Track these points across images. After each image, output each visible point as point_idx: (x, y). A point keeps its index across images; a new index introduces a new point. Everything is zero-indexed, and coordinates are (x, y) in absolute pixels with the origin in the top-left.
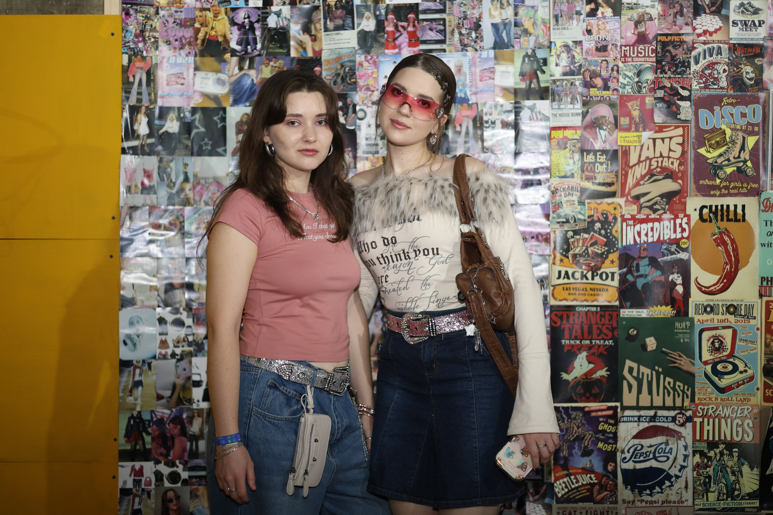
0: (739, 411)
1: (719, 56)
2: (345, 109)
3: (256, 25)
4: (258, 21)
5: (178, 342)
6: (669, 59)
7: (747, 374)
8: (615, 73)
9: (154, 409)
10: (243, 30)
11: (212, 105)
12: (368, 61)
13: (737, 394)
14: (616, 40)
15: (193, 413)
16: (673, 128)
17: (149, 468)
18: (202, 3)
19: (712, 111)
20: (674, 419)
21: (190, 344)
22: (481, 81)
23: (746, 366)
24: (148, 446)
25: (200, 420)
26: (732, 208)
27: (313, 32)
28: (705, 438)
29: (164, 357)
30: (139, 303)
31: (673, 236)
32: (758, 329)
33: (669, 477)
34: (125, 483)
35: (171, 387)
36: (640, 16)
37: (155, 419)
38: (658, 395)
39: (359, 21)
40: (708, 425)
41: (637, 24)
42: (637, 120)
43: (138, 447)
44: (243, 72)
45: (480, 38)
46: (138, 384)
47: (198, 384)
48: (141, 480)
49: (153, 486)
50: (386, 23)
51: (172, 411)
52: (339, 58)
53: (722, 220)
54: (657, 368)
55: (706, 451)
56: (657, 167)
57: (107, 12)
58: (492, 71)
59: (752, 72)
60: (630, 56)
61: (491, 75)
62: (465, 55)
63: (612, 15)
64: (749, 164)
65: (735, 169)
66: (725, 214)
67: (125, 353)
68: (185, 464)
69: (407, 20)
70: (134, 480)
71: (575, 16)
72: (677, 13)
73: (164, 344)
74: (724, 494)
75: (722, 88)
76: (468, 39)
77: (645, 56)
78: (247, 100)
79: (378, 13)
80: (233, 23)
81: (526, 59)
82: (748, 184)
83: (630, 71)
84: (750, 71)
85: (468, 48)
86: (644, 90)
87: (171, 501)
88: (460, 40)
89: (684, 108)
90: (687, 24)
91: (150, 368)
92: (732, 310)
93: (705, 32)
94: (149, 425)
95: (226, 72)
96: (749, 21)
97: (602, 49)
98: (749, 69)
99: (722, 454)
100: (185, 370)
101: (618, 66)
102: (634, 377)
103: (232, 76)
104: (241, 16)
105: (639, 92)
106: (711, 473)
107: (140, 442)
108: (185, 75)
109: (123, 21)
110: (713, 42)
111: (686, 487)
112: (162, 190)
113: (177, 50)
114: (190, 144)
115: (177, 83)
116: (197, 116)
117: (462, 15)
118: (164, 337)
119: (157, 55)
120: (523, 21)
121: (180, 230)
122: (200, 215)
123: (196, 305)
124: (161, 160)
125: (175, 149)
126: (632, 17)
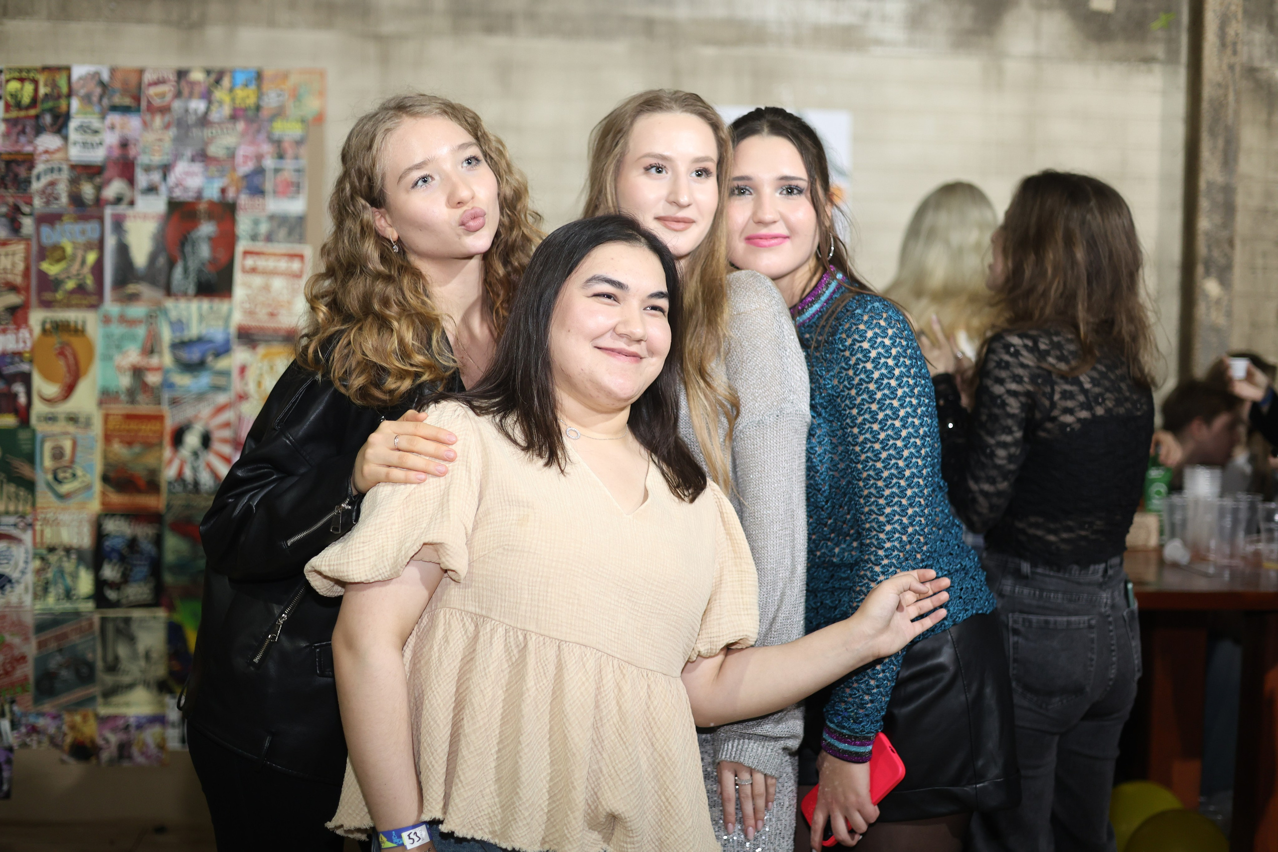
1: (60, 175)
6: (11, 177)
13: (77, 501)
16: (16, 243)
19: (53, 227)
20: (15, 525)
26: (72, 322)
31: (16, 349)
55: (46, 557)
72: (20, 132)
75: (63, 205)
84: (88, 191)
89: (26, 224)
90: (29, 143)
93: (47, 151)
96: (87, 142)
98: (88, 189)
99: (61, 560)
110: (54, 161)
111: (26, 591)
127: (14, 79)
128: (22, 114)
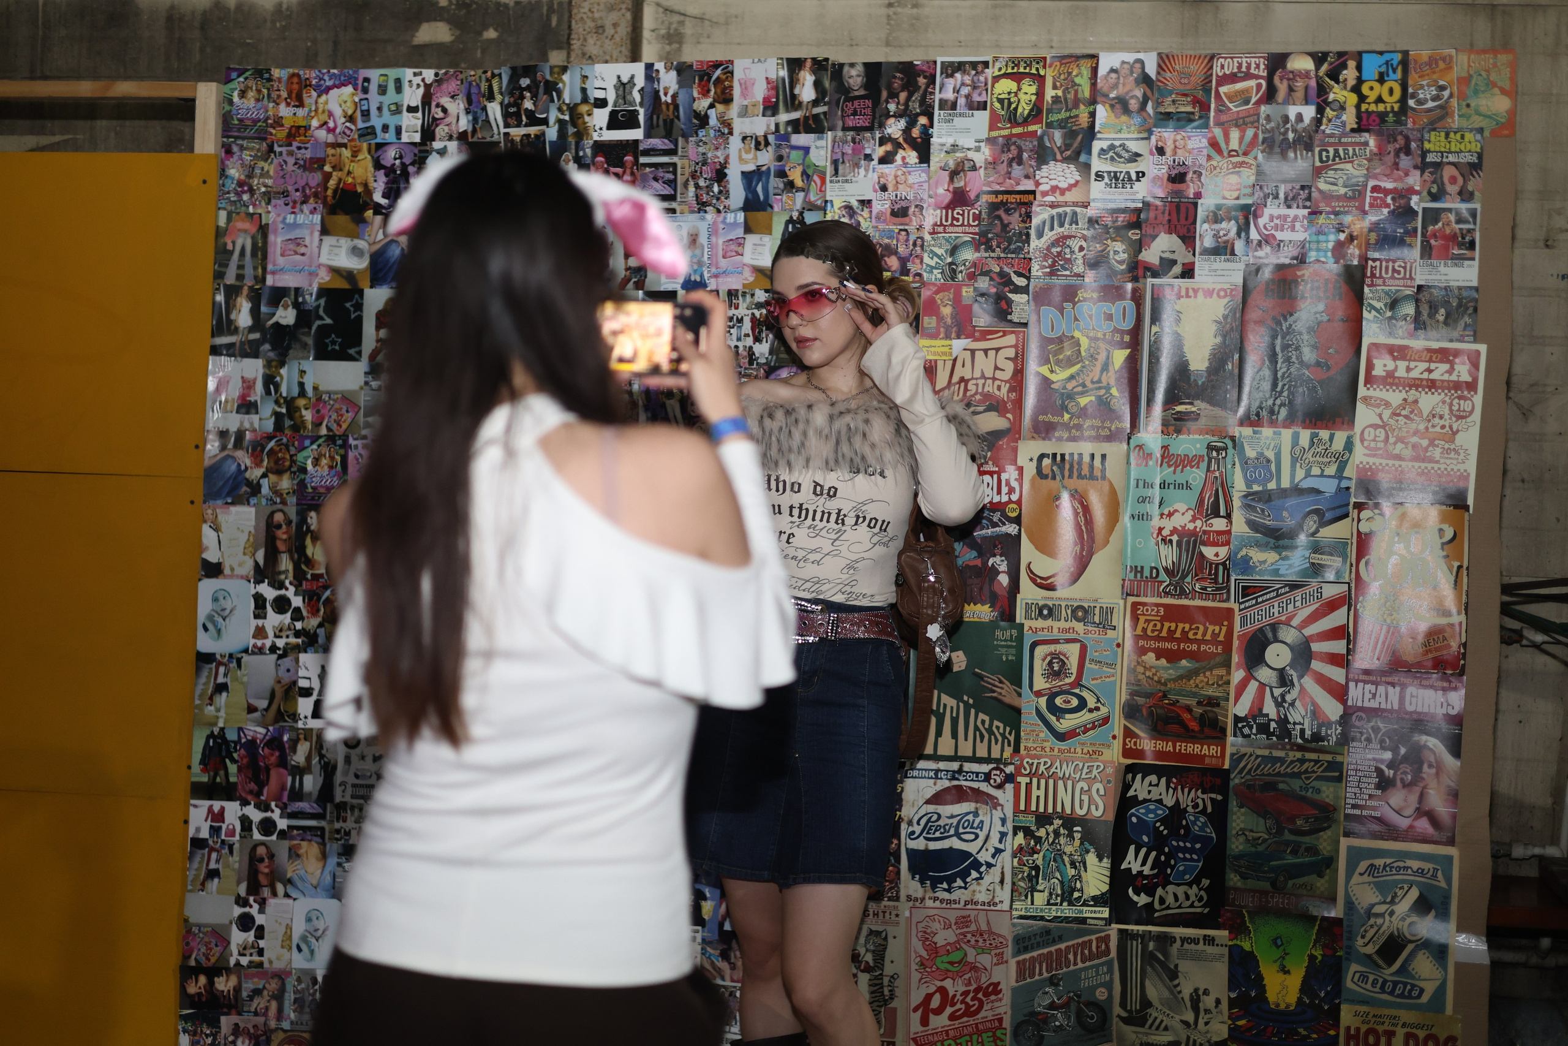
0: (1085, 770)
1: (1074, 226)
3: (412, 169)
4: (413, 164)
5: (281, 630)
6: (998, 229)
7: (1099, 713)
8: (918, 249)
9: (243, 726)
10: (392, 175)
11: (344, 285)
13: (1083, 744)
15: (298, 735)
16: (1001, 334)
17: (233, 811)
18: (335, 136)
19: (1061, 310)
20: (987, 777)
21: (297, 634)
22: (724, 257)
23: (1098, 700)
24: (233, 779)
25: (308, 744)
26: (1086, 459)
28: (1033, 808)
29: (260, 651)
30: (227, 571)
31: (996, 499)
32: (1118, 645)
33: (976, 865)
34: (198, 830)
35: (268, 695)
36: (958, 164)
37: (243, 740)
38: (966, 739)
40: (1038, 788)
41: (954, 174)
42: (949, 321)
43: (218, 780)
44: (389, 238)
45: (725, 193)
46: (221, 688)
48: (220, 828)
49: (237, 837)
50: (593, 169)
51: (268, 730)
53: (1070, 477)
54: (965, 698)
55: (1034, 828)
56: (976, 393)
57: (198, 149)
58: (740, 243)
59: (1125, 251)
60: (942, 224)
61: (739, 249)
62: (703, 219)
63: (917, 161)
64: (1114, 391)
65: (1093, 398)
66: (1076, 467)
67: (205, 643)
68: (283, 807)
69: (621, 164)
70: (211, 827)
71: (863, 162)
72: (1013, 159)
73: (260, 632)
74: (1057, 895)
75: (1077, 275)
76: (708, 194)
77: (962, 225)
78: (394, 279)
79: (581, 154)
80: (378, 165)
81: (790, 226)
83: (940, 247)
84: (1120, 250)
85: (707, 208)
86: (960, 276)
87: (262, 860)
88: (697, 196)
89: (1019, 304)
90: (1027, 177)
91: (239, 666)
92: (1080, 614)
93: (1054, 189)
94: (235, 748)
95: (367, 238)
96: (1121, 172)
97: (900, 212)
98: (1119, 246)
99: (1057, 834)
100: (288, 671)
101: (922, 238)
103: (374, 243)
104: (390, 156)
105: (953, 279)
106: (1040, 862)
107: (222, 773)
108: (307, 242)
109: (223, 162)
110: (1066, 204)
111: (1002, 882)
112: (267, 409)
113: (298, 205)
114: (310, 341)
115: (296, 253)
116: (322, 302)
117: (700, 158)
118: (260, 622)
119: (269, 212)
120: (787, 169)
121: (291, 466)
122: (319, 446)
123: (309, 576)
124: (268, 364)
125: (289, 348)
126: (946, 164)
127: (1006, 76)
128: (1017, 130)
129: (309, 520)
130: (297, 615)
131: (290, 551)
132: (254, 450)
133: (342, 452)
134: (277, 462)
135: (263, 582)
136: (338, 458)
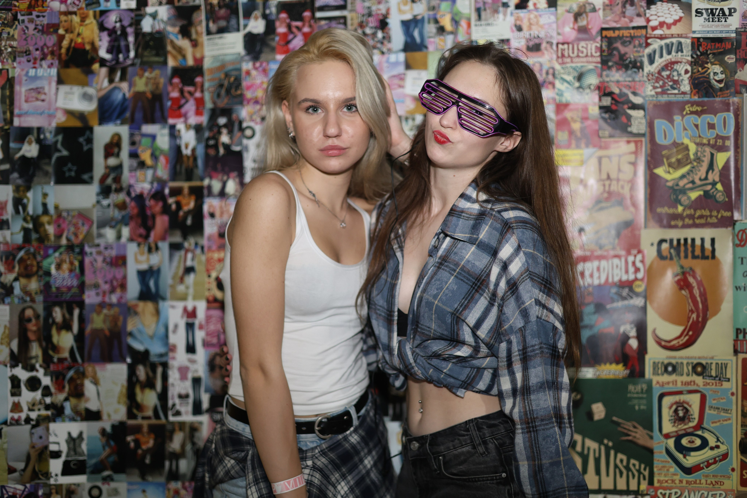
1: (680, 53)
2: (230, 126)
3: (130, 30)
4: (131, 25)
6: (616, 58)
7: (719, 450)
8: (550, 77)
9: (5, 484)
10: (113, 36)
11: (77, 124)
12: (256, 68)
13: (707, 476)
14: (551, 37)
15: (51, 490)
16: (622, 143)
18: (67, 6)
19: (672, 121)
21: (47, 407)
23: (718, 440)
25: (59, 496)
26: (698, 242)
27: (194, 36)
29: (17, 422)
31: (624, 278)
32: (733, 394)
35: (25, 458)
36: (580, 7)
38: (608, 475)
39: (246, 21)
41: (577, 16)
42: (579, 134)
44: (113, 85)
45: (387, 38)
47: (56, 455)
50: (277, 24)
51: (26, 487)
52: (222, 66)
53: (686, 257)
54: (606, 441)
58: (401, 78)
59: (722, 73)
60: (569, 56)
61: (401, 83)
63: (546, 6)
64: (719, 187)
65: (702, 193)
66: (690, 249)
69: (301, 19)
71: (501, 9)
72: (626, 1)
73: (16, 407)
75: (684, 93)
76: (373, 39)
77: (587, 56)
78: (118, 117)
79: (267, 12)
80: (102, 28)
82: (718, 212)
83: (569, 74)
84: (719, 72)
89: (637, 118)
90: (639, 15)
91: (1, 435)
92: (699, 369)
93: (662, 24)
95: (94, 84)
96: (716, 9)
97: (534, 48)
98: (717, 69)
100: (41, 437)
101: (553, 69)
102: (578, 453)
103: (101, 89)
104: (112, 20)
108: (46, 90)
110: (672, 36)
112: (17, 225)
113: (38, 62)
114: (50, 169)
115: (37, 99)
116: (60, 138)
117: (366, 11)
118: (16, 399)
119: (14, 68)
120: (438, 17)
121: (37, 271)
122: (61, 254)
123: (55, 360)
124: (17, 189)
125: (33, 175)
126: (571, 8)
129: (54, 314)
130: (47, 392)
131: (39, 340)
132: (7, 258)
133: (80, 258)
134: (26, 267)
135: (17, 365)
136: (77, 263)
